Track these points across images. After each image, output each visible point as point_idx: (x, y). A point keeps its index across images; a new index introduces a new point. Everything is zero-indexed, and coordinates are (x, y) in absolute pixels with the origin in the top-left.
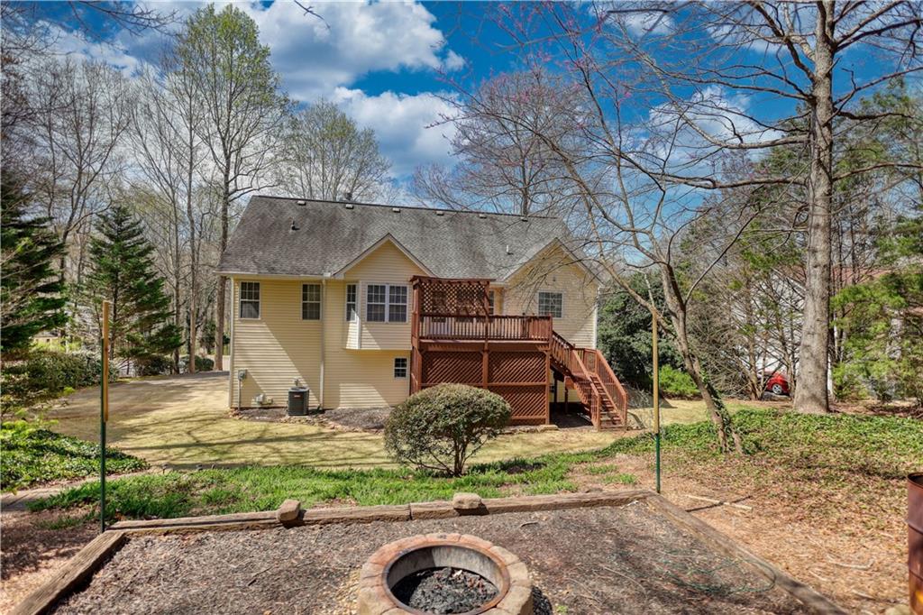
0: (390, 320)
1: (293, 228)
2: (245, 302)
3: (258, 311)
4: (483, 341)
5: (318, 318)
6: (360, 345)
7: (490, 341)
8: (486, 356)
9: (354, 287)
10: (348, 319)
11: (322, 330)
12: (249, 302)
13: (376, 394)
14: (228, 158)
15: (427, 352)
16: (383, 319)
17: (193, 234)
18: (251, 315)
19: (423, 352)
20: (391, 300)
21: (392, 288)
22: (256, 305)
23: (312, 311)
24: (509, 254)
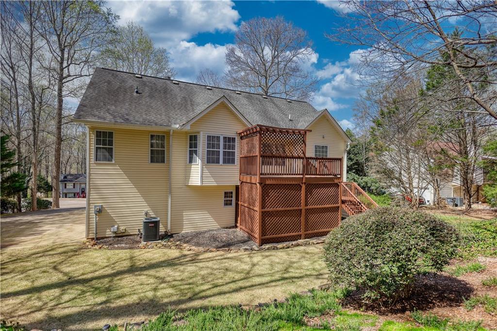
0: (223, 163)
1: (137, 92)
2: (100, 148)
3: (112, 156)
4: (302, 176)
5: (163, 161)
6: (202, 182)
7: (307, 176)
8: (304, 186)
9: (196, 137)
10: (191, 161)
11: (169, 170)
12: (103, 148)
13: (211, 220)
14: (62, 51)
15: (265, 185)
16: (218, 162)
17: (33, 104)
18: (105, 159)
19: (263, 185)
20: (225, 148)
21: (225, 138)
22: (110, 151)
23: (158, 156)
24: (291, 120)
